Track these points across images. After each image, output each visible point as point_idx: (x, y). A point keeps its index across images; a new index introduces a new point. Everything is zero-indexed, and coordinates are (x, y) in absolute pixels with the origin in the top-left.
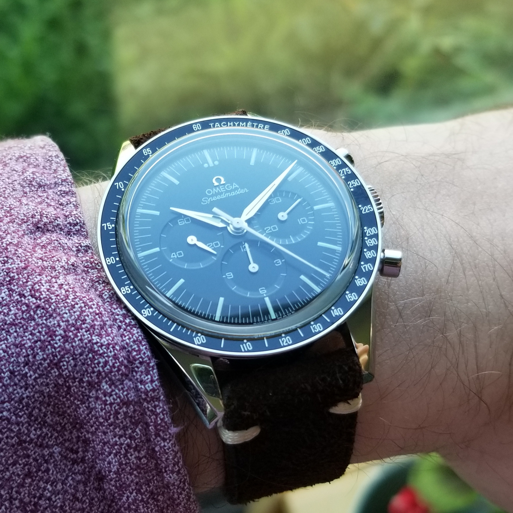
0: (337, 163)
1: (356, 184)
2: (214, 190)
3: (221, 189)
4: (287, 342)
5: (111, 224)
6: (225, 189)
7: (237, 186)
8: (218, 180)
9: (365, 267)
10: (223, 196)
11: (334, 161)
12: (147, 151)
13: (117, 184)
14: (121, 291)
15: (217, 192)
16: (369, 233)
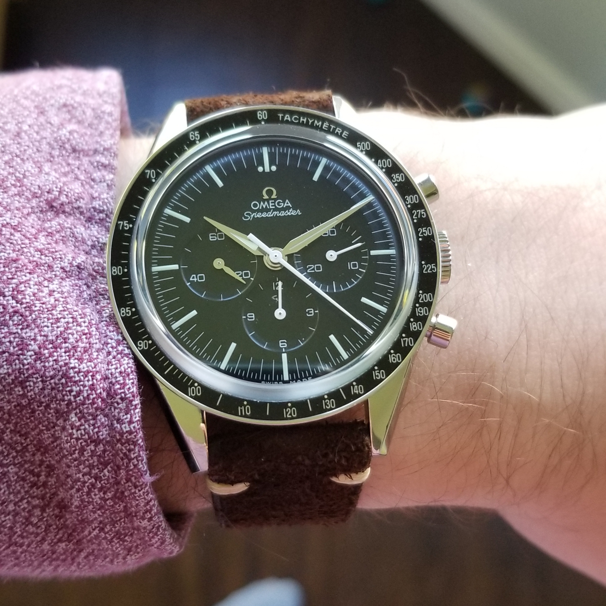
0: (414, 200)
1: (427, 233)
2: (262, 203)
3: (271, 204)
4: (291, 414)
5: (129, 223)
6: (275, 205)
7: (289, 205)
8: (270, 193)
9: (405, 341)
10: (270, 215)
11: (411, 198)
12: (194, 135)
13: (149, 171)
14: (120, 312)
15: (264, 207)
16: (422, 300)
